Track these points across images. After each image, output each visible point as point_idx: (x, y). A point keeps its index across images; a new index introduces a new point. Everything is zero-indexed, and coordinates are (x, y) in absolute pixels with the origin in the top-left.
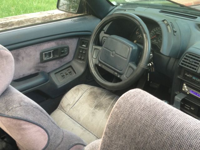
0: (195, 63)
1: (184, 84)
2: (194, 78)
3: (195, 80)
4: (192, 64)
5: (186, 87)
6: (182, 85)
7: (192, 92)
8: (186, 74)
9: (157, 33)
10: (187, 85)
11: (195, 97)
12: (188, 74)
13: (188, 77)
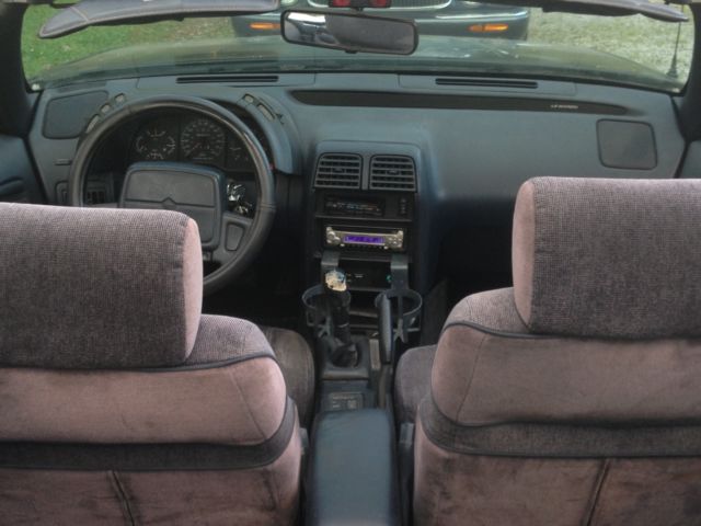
0: (349, 171)
1: (328, 229)
2: (350, 206)
3: (355, 210)
4: (342, 177)
5: (333, 233)
6: (324, 232)
7: (351, 238)
8: (329, 204)
9: (199, 135)
10: (334, 229)
11: (362, 246)
12: (335, 202)
13: (336, 209)
